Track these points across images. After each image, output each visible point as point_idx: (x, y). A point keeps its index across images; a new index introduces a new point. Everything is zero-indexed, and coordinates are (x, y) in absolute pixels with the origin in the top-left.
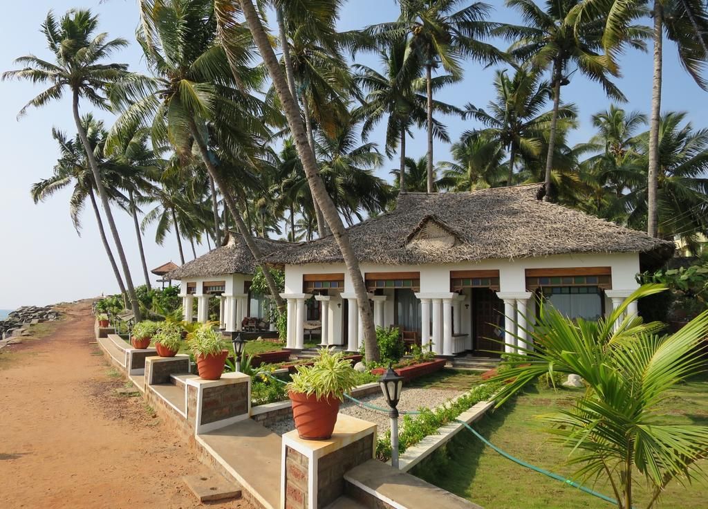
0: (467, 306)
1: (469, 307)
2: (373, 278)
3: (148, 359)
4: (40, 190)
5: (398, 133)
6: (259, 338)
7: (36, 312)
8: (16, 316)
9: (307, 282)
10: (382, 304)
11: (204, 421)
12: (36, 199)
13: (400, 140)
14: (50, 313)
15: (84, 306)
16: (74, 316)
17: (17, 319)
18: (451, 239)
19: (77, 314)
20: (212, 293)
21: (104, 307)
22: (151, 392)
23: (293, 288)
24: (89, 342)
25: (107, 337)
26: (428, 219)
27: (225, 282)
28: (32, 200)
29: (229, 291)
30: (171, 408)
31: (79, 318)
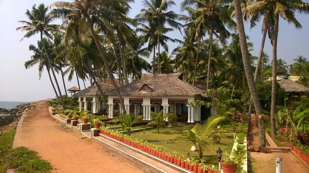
0: (159, 107)
1: (160, 107)
2: (131, 100)
3: (72, 121)
4: (28, 64)
5: (153, 46)
6: (103, 115)
7: (26, 105)
8: (19, 107)
9: (115, 100)
10: (137, 106)
11: (82, 130)
12: (26, 68)
13: (153, 49)
14: (31, 106)
15: (42, 103)
16: (40, 107)
17: (19, 108)
18: (150, 90)
19: (41, 106)
20: (89, 101)
21: (51, 104)
22: (73, 127)
23: (110, 102)
24: (48, 116)
25: (55, 115)
26: (145, 85)
27: (93, 98)
28: (25, 68)
29: (94, 100)
30: (77, 129)
31: (42, 108)
